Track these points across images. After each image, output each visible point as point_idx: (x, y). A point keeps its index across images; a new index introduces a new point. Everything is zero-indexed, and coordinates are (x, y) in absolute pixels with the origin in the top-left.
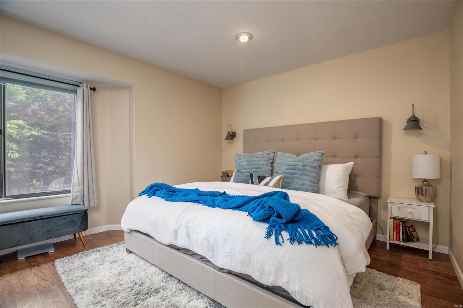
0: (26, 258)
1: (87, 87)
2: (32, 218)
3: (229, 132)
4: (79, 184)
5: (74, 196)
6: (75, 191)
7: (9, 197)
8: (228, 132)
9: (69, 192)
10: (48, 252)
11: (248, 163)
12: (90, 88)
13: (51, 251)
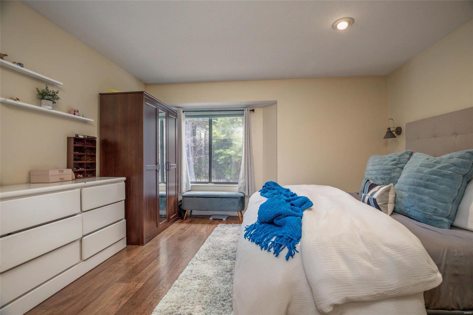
0: (213, 219)
1: (248, 110)
2: (214, 196)
3: (390, 128)
4: (243, 178)
5: (240, 186)
6: (241, 183)
7: (213, 183)
8: (388, 128)
9: (237, 183)
10: (222, 219)
11: (373, 166)
12: (250, 110)
13: (224, 219)
